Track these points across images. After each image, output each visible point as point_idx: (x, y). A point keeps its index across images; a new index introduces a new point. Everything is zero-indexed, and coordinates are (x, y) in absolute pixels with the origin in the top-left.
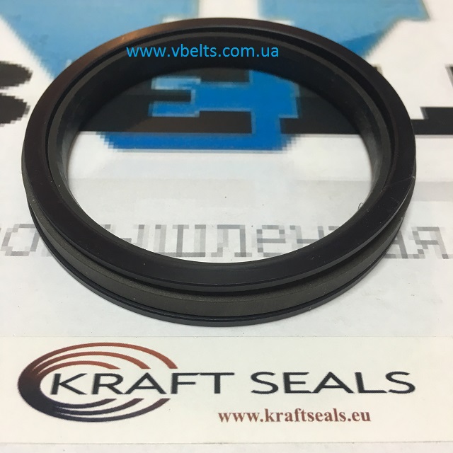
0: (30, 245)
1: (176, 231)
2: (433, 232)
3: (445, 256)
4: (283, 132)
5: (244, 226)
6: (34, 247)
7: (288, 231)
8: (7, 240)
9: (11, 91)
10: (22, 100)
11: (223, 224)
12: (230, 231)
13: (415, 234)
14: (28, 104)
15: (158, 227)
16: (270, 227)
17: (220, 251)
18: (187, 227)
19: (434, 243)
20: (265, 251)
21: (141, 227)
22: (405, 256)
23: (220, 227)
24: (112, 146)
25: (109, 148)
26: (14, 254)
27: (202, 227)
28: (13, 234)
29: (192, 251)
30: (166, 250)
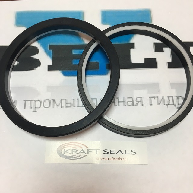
3: (142, 105)
4: (107, 68)
5: (97, 98)
8: (43, 104)
9: (35, 57)
10: (38, 60)
11: (92, 98)
12: (94, 100)
13: (137, 99)
15: (77, 99)
19: (140, 101)
21: (74, 99)
22: (133, 105)
24: (64, 75)
26: (46, 107)
28: (45, 102)
30: (80, 106)
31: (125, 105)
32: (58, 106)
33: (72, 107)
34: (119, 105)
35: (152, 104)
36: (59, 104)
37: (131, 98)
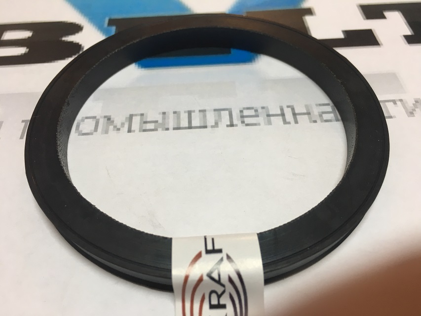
0: (93, 129)
1: (187, 114)
5: (231, 109)
6: (96, 129)
7: (260, 110)
8: (78, 126)
9: (70, 38)
10: (78, 44)
11: (217, 108)
12: (222, 112)
14: (82, 46)
15: (175, 113)
16: (248, 108)
17: (216, 125)
18: (194, 111)
20: (246, 123)
21: (164, 113)
22: (337, 119)
23: (215, 110)
24: (140, 67)
25: (138, 68)
26: (84, 134)
27: (203, 111)
28: (81, 123)
29: (198, 125)
30: (181, 126)
31: (315, 122)
32: (118, 129)
33: (160, 129)
34: (296, 122)
35: (392, 115)
36: (123, 124)
37: (328, 105)
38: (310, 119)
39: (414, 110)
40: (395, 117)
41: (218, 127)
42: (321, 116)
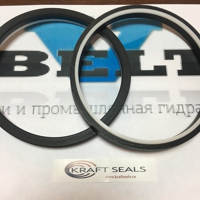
1: (90, 107)
2: (150, 106)
3: (151, 113)
4: (116, 76)
5: (106, 105)
6: (58, 111)
8: (52, 110)
9: (44, 62)
10: (47, 65)
12: (103, 107)
13: (146, 106)
18: (93, 106)
19: (150, 109)
22: (142, 113)
23: (100, 106)
26: (54, 114)
27: (96, 106)
28: (53, 108)
29: (94, 112)
34: (128, 113)
35: (162, 112)
36: (67, 110)
37: (140, 105)
38: (133, 111)
39: (170, 110)
40: (162, 113)
41: (101, 113)
42: (137, 110)
